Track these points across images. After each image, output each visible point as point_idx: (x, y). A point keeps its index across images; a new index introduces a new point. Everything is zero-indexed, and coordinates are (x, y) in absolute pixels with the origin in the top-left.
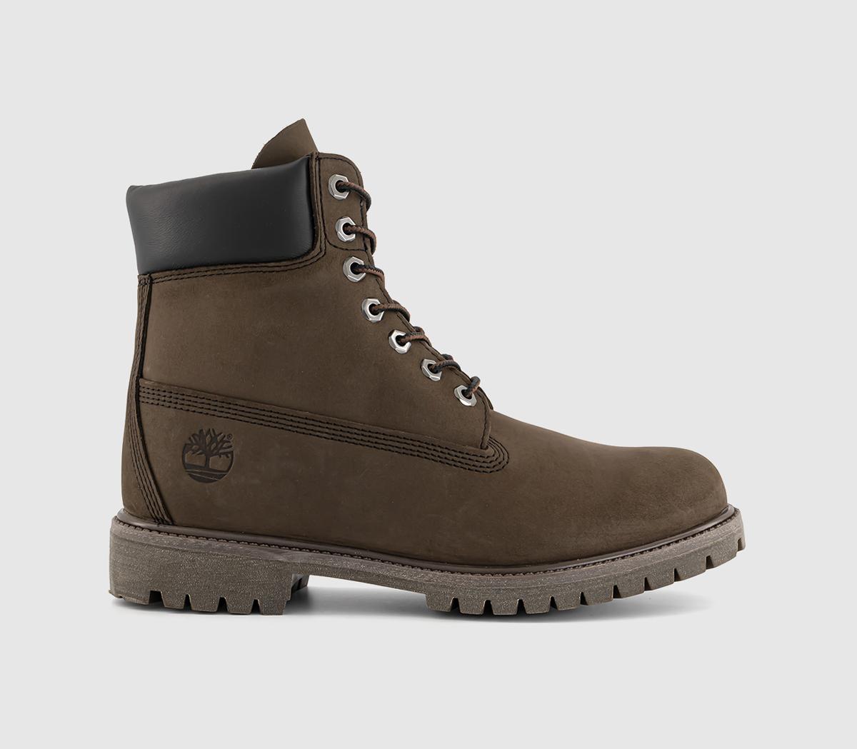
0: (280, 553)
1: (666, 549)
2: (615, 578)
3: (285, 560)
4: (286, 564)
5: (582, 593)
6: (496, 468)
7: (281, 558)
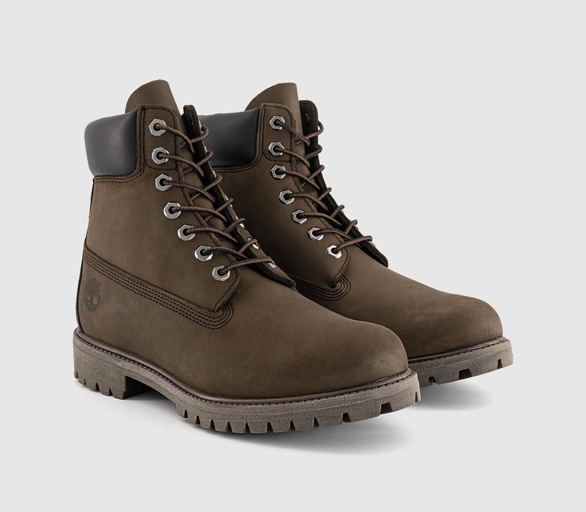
0: (119, 361)
1: (309, 402)
2: (269, 417)
3: (121, 366)
4: (122, 368)
5: (247, 424)
6: (218, 327)
7: (120, 364)
